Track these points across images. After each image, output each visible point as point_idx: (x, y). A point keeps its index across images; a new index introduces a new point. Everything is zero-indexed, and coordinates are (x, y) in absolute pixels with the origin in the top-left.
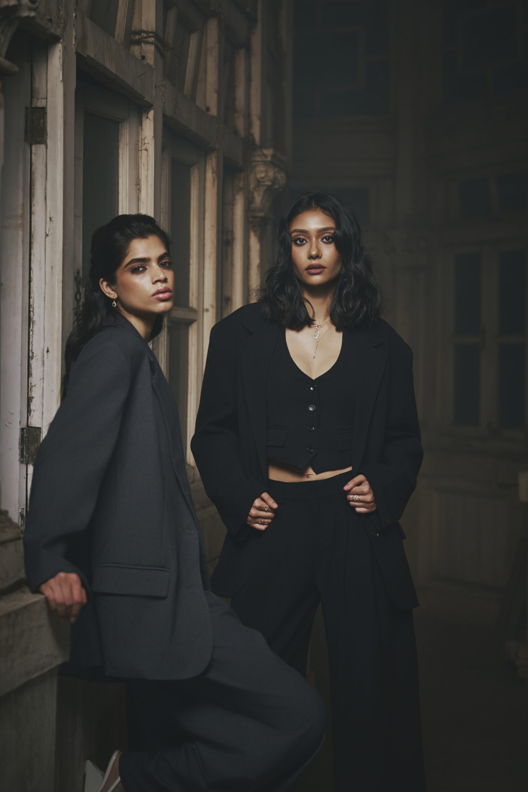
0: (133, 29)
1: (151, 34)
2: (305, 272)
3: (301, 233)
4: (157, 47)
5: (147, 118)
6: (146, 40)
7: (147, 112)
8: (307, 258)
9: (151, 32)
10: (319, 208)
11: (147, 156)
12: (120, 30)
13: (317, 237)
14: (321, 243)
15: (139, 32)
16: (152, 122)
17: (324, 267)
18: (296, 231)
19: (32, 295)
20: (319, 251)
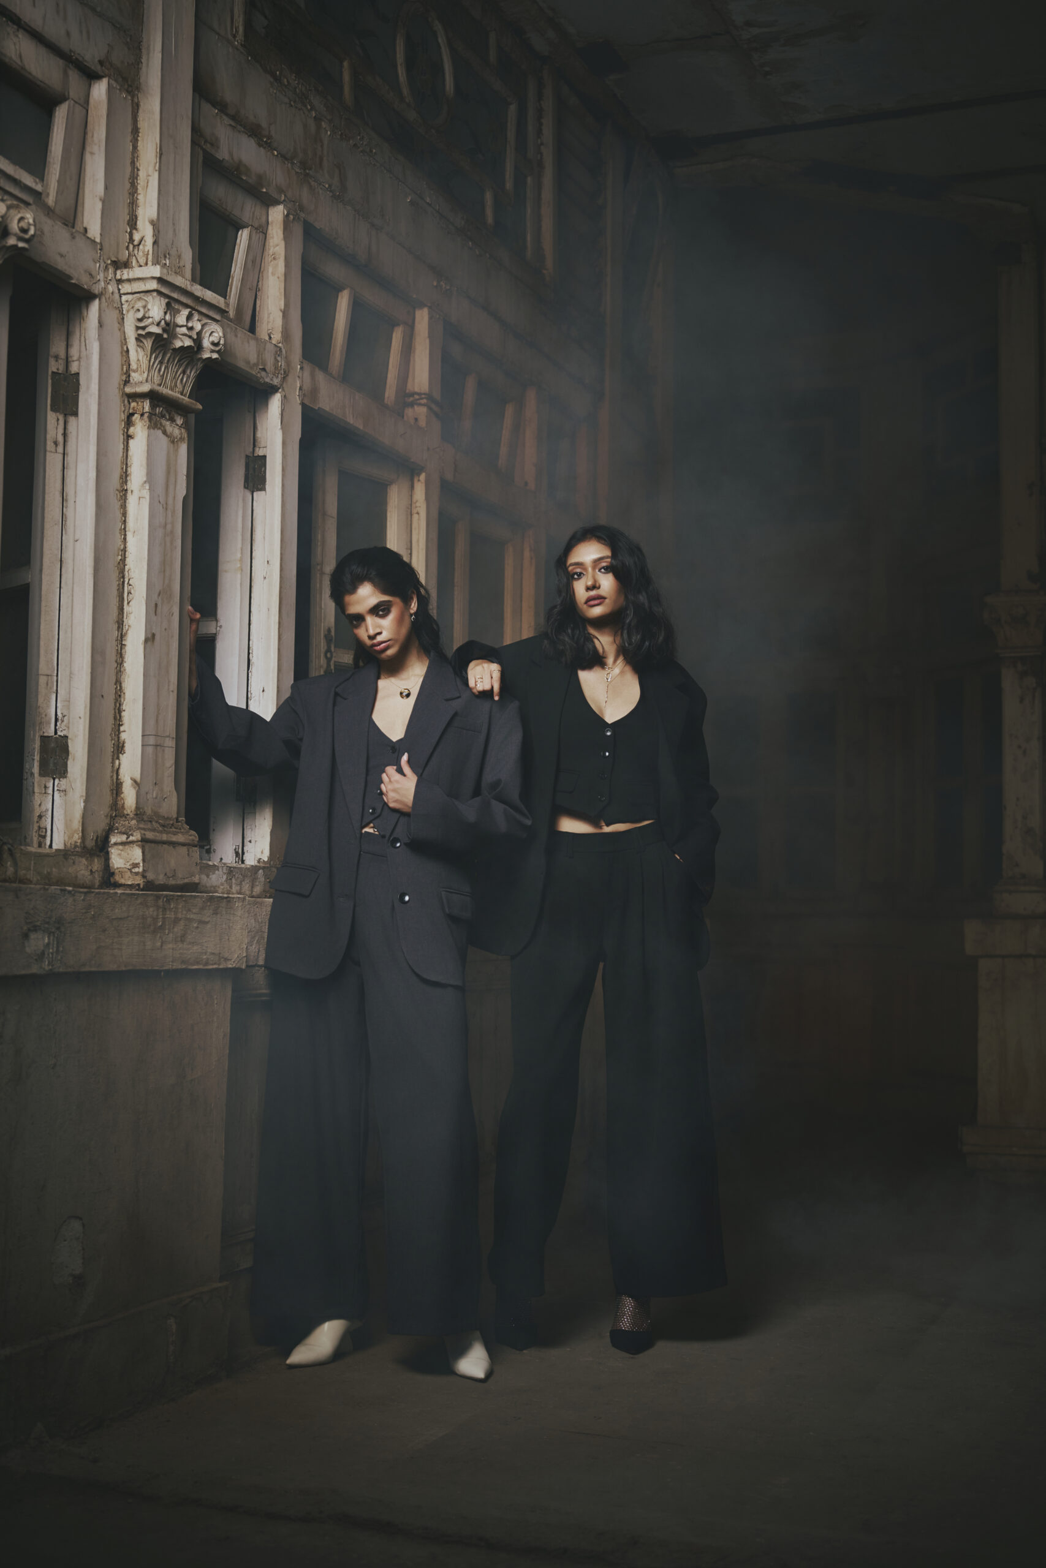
0: (407, 391)
1: (423, 396)
2: (585, 606)
3: (577, 566)
4: (430, 408)
5: (419, 480)
6: (418, 402)
7: (419, 475)
8: (585, 591)
9: (424, 394)
10: (593, 538)
11: (419, 519)
12: (390, 393)
13: (594, 568)
14: (599, 573)
15: (412, 394)
16: (423, 485)
17: (604, 598)
18: (571, 565)
19: (251, 638)
20: (595, 581)
